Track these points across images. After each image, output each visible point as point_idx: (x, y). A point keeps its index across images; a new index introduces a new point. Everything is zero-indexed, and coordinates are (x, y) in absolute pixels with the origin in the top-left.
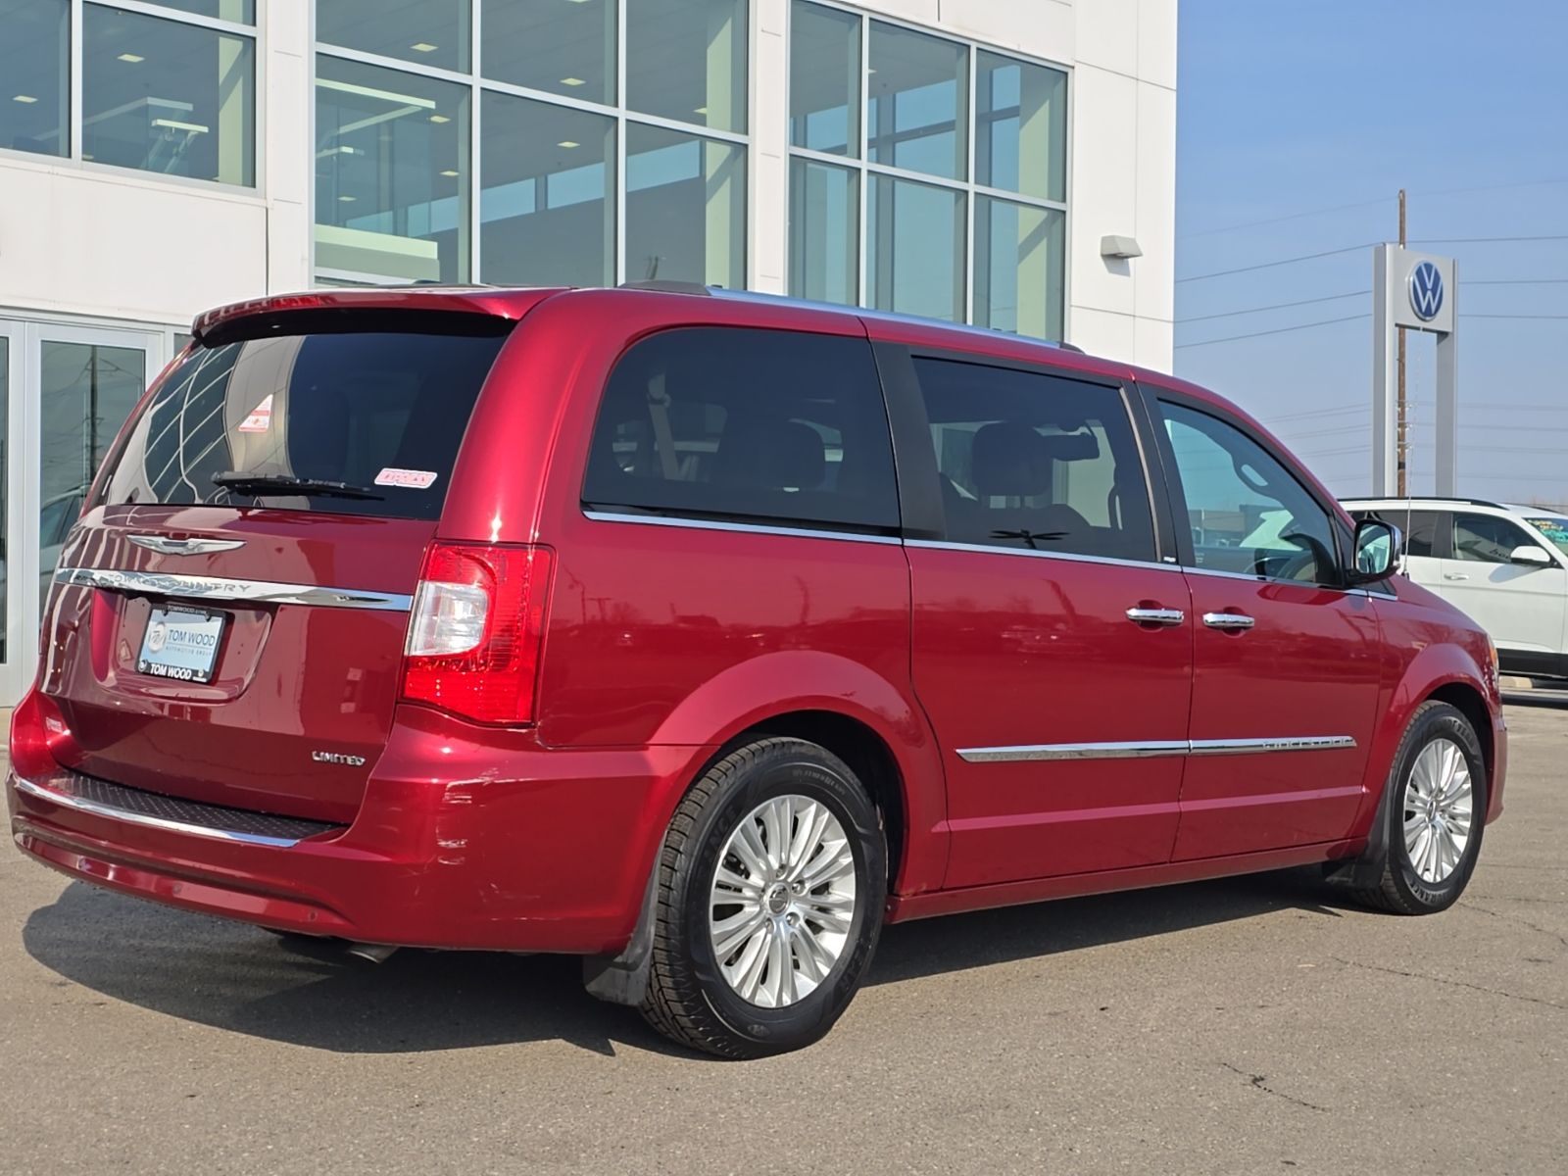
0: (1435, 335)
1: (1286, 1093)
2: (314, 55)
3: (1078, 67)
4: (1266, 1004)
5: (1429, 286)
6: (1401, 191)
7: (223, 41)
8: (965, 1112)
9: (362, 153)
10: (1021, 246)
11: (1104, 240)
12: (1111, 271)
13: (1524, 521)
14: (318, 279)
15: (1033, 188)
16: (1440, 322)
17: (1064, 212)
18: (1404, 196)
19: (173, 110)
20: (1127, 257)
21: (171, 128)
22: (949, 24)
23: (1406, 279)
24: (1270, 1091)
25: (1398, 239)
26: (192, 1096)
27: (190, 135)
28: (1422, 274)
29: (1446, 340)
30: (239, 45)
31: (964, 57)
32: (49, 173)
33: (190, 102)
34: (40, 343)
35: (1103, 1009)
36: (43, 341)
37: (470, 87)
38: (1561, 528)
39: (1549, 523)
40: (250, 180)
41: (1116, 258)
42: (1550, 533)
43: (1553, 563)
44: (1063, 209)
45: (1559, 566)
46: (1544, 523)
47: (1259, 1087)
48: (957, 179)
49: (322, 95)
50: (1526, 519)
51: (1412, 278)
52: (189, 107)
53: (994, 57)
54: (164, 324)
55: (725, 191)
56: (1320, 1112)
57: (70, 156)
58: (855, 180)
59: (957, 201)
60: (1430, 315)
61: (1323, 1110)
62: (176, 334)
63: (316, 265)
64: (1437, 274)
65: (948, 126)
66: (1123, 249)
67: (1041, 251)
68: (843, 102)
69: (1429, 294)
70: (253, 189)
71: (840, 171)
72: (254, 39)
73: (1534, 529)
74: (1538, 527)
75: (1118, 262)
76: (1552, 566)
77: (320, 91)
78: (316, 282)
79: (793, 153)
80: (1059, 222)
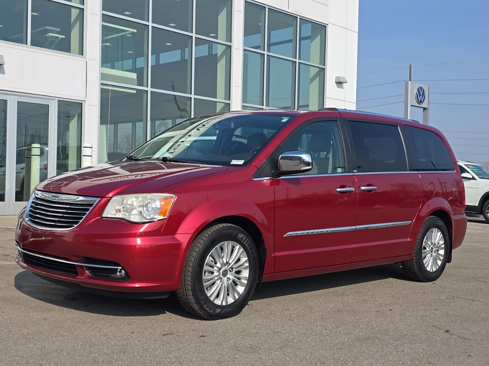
0: (422, 109)
1: (457, 335)
2: (102, 14)
3: (329, 24)
4: (437, 309)
5: (421, 94)
6: (410, 65)
7: (73, 9)
8: (366, 340)
9: (112, 45)
10: (310, 79)
11: (336, 77)
12: (338, 87)
13: (464, 166)
14: (102, 84)
15: (315, 61)
16: (424, 105)
17: (324, 69)
18: (411, 66)
19: (54, 30)
20: (343, 83)
21: (54, 36)
22: (291, 10)
23: (414, 92)
24: (452, 334)
25: (409, 79)
26: (133, 333)
27: (59, 38)
28: (419, 90)
29: (426, 111)
30: (78, 11)
31: (296, 21)
32: (20, 49)
33: (59, 28)
34: (17, 102)
35: (390, 310)
36: (18, 101)
37: (148, 26)
38: (475, 168)
39: (472, 166)
40: (81, 52)
41: (339, 83)
42: (472, 169)
43: (473, 178)
44: (324, 68)
45: (475, 179)
46: (470, 166)
47: (449, 333)
48: (293, 58)
49: (104, 27)
50: (465, 165)
51: (416, 91)
52: (59, 30)
53: (304, 21)
54: (55, 97)
55: (224, 59)
56: (470, 341)
57: (27, 44)
58: (263, 57)
59: (293, 64)
60: (421, 103)
61: (471, 340)
62: (58, 100)
63: (101, 80)
64: (423, 90)
65: (290, 41)
66: (342, 80)
67: (317, 81)
68: (259, 32)
69: (421, 96)
70: (82, 56)
71: (258, 54)
72: (83, 9)
73: (468, 168)
74: (468, 167)
75: (340, 85)
76: (473, 179)
77: (103, 26)
78: (101, 85)
79: (244, 48)
80: (323, 72)
